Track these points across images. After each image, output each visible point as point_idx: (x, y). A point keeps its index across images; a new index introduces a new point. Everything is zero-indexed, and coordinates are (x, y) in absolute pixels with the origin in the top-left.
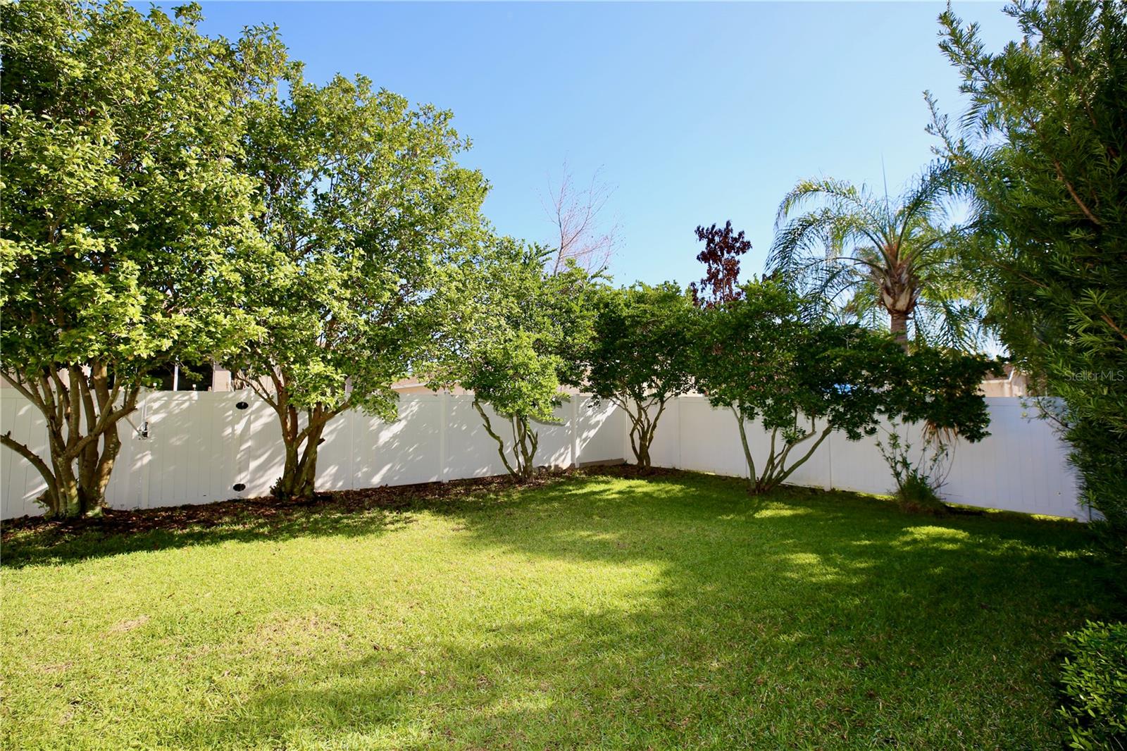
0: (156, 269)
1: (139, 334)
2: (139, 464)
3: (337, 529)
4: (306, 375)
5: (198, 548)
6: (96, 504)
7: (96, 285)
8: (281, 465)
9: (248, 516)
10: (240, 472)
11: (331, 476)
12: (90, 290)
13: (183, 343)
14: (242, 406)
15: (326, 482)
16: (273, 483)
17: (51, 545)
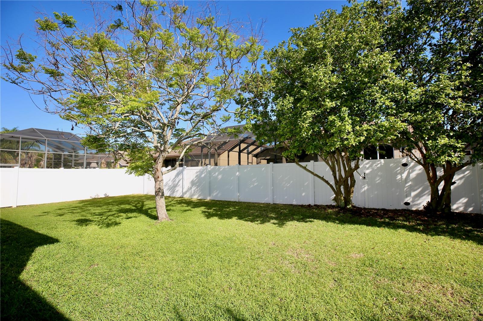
0: (357, 109)
1: (352, 136)
2: (363, 190)
3: (469, 236)
4: (436, 146)
5: (387, 229)
6: (350, 204)
7: (335, 120)
8: (429, 195)
9: (412, 219)
10: (407, 196)
11: (463, 203)
12: (333, 122)
13: (370, 137)
14: (405, 165)
15: (460, 207)
16: (425, 204)
17: (337, 216)
